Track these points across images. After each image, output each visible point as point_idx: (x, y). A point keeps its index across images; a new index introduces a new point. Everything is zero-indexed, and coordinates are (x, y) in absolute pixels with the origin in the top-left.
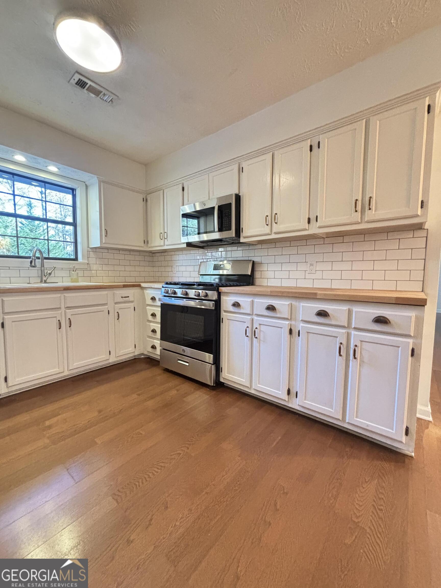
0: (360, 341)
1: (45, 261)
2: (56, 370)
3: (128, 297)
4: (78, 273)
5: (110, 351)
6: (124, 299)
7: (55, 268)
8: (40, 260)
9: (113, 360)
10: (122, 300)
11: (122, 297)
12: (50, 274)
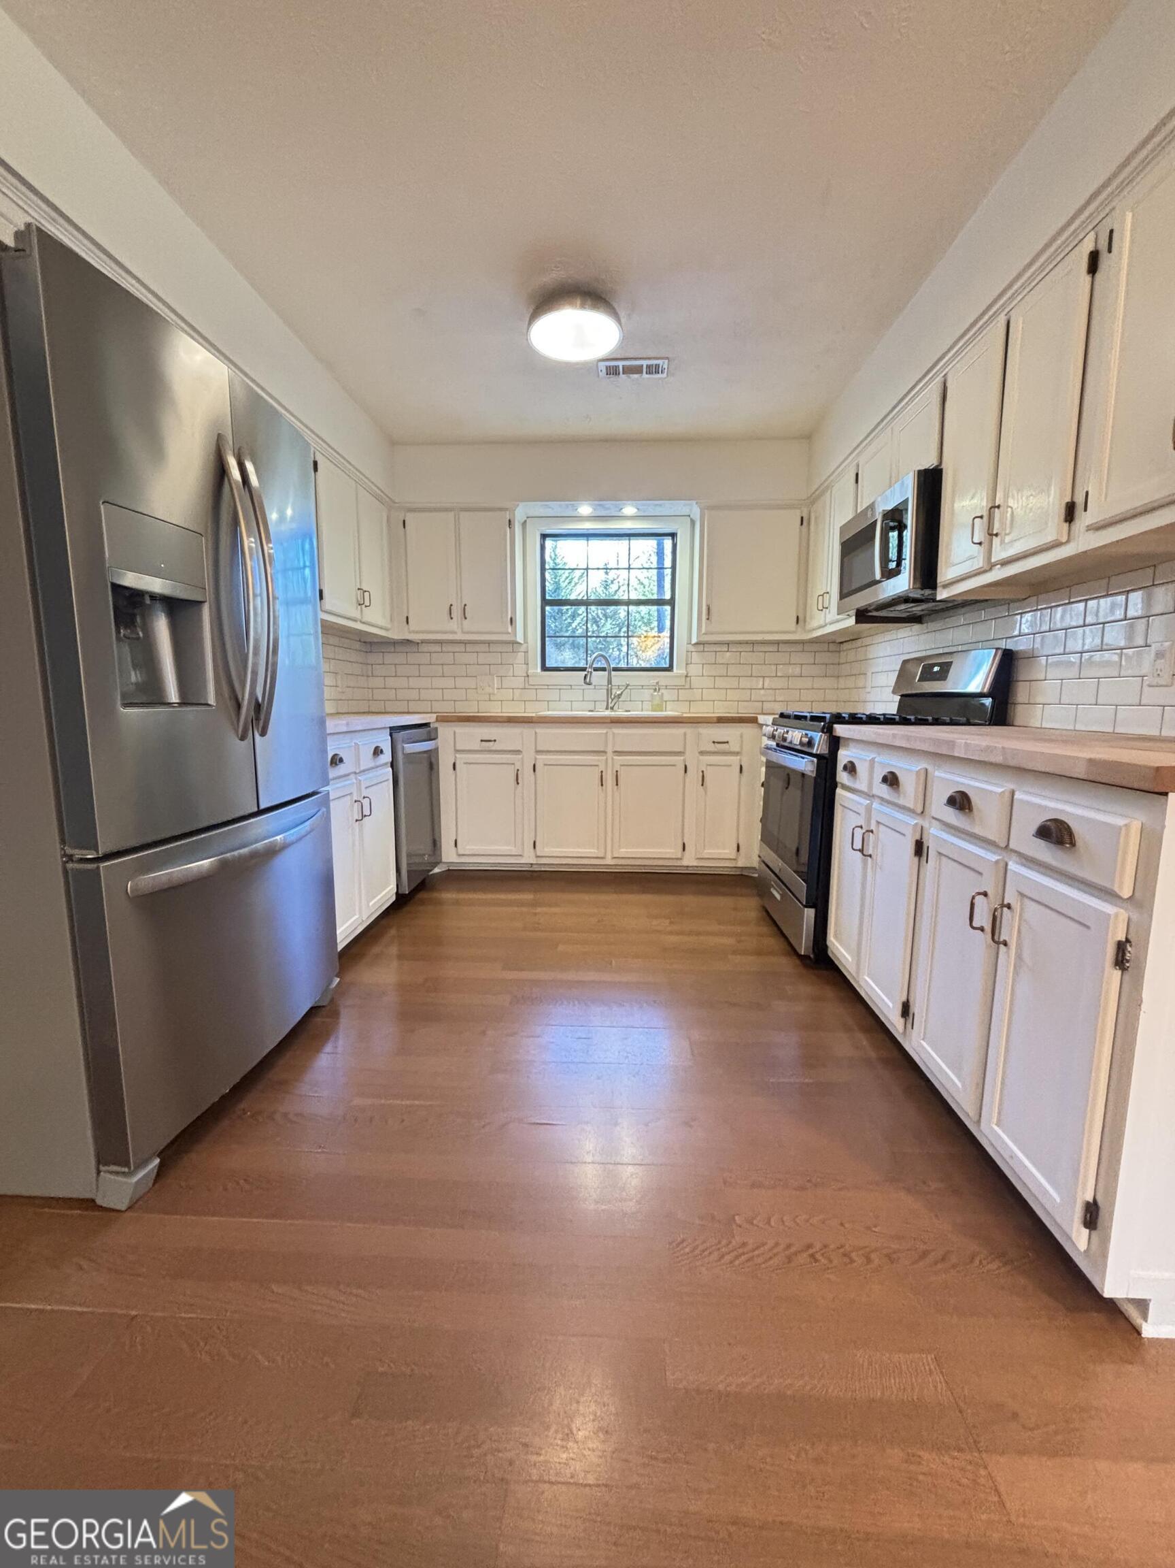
0: (1018, 891)
1: (613, 673)
2: (592, 851)
3: (727, 742)
4: (662, 694)
5: (684, 844)
6: (717, 745)
7: (628, 685)
8: (606, 673)
9: (690, 861)
10: (712, 748)
11: (714, 742)
12: (619, 696)
